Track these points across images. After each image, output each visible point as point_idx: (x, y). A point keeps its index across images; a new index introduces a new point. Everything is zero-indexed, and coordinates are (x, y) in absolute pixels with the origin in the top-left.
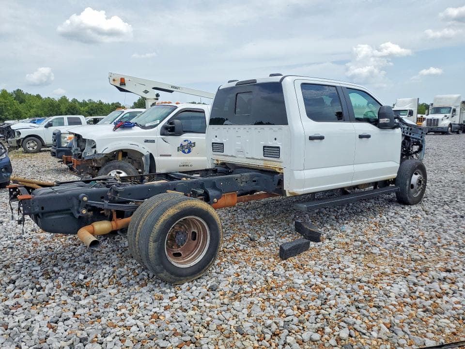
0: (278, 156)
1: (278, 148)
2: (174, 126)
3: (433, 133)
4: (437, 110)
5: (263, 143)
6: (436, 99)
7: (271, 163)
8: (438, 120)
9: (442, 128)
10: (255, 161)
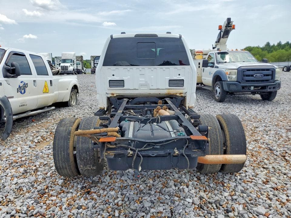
0: (183, 85)
1: (183, 80)
2: (14, 68)
3: (66, 74)
4: (64, 61)
5: (169, 78)
6: (63, 54)
7: (176, 91)
8: (67, 66)
9: (70, 71)
10: (158, 90)
